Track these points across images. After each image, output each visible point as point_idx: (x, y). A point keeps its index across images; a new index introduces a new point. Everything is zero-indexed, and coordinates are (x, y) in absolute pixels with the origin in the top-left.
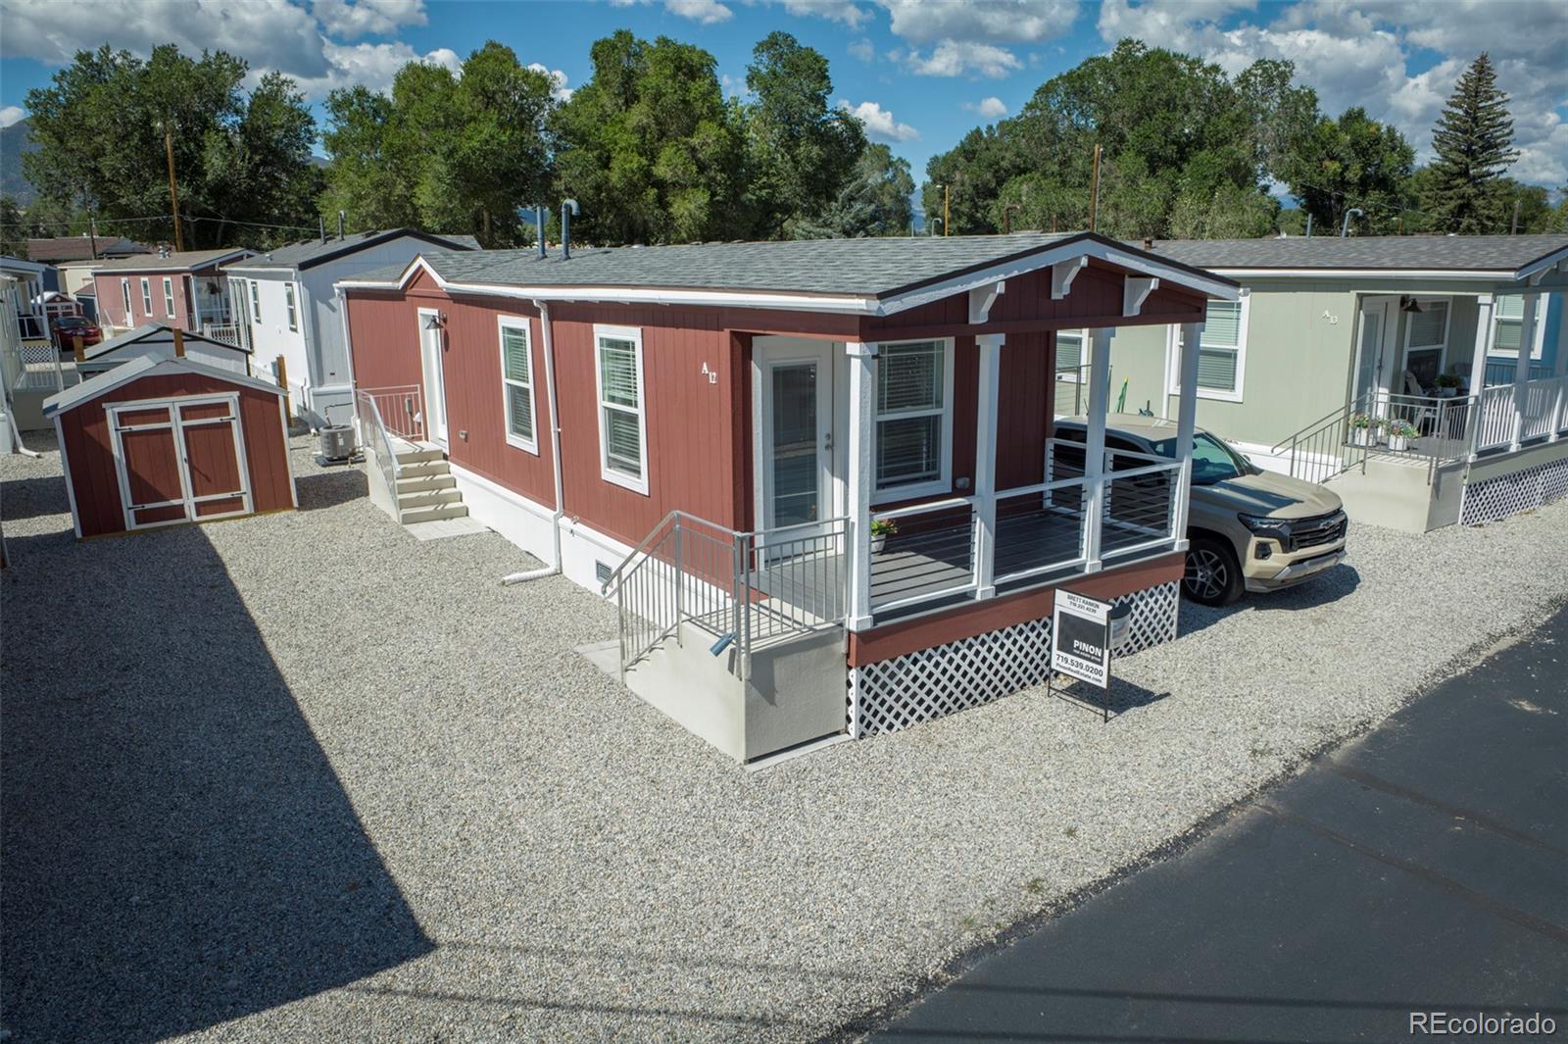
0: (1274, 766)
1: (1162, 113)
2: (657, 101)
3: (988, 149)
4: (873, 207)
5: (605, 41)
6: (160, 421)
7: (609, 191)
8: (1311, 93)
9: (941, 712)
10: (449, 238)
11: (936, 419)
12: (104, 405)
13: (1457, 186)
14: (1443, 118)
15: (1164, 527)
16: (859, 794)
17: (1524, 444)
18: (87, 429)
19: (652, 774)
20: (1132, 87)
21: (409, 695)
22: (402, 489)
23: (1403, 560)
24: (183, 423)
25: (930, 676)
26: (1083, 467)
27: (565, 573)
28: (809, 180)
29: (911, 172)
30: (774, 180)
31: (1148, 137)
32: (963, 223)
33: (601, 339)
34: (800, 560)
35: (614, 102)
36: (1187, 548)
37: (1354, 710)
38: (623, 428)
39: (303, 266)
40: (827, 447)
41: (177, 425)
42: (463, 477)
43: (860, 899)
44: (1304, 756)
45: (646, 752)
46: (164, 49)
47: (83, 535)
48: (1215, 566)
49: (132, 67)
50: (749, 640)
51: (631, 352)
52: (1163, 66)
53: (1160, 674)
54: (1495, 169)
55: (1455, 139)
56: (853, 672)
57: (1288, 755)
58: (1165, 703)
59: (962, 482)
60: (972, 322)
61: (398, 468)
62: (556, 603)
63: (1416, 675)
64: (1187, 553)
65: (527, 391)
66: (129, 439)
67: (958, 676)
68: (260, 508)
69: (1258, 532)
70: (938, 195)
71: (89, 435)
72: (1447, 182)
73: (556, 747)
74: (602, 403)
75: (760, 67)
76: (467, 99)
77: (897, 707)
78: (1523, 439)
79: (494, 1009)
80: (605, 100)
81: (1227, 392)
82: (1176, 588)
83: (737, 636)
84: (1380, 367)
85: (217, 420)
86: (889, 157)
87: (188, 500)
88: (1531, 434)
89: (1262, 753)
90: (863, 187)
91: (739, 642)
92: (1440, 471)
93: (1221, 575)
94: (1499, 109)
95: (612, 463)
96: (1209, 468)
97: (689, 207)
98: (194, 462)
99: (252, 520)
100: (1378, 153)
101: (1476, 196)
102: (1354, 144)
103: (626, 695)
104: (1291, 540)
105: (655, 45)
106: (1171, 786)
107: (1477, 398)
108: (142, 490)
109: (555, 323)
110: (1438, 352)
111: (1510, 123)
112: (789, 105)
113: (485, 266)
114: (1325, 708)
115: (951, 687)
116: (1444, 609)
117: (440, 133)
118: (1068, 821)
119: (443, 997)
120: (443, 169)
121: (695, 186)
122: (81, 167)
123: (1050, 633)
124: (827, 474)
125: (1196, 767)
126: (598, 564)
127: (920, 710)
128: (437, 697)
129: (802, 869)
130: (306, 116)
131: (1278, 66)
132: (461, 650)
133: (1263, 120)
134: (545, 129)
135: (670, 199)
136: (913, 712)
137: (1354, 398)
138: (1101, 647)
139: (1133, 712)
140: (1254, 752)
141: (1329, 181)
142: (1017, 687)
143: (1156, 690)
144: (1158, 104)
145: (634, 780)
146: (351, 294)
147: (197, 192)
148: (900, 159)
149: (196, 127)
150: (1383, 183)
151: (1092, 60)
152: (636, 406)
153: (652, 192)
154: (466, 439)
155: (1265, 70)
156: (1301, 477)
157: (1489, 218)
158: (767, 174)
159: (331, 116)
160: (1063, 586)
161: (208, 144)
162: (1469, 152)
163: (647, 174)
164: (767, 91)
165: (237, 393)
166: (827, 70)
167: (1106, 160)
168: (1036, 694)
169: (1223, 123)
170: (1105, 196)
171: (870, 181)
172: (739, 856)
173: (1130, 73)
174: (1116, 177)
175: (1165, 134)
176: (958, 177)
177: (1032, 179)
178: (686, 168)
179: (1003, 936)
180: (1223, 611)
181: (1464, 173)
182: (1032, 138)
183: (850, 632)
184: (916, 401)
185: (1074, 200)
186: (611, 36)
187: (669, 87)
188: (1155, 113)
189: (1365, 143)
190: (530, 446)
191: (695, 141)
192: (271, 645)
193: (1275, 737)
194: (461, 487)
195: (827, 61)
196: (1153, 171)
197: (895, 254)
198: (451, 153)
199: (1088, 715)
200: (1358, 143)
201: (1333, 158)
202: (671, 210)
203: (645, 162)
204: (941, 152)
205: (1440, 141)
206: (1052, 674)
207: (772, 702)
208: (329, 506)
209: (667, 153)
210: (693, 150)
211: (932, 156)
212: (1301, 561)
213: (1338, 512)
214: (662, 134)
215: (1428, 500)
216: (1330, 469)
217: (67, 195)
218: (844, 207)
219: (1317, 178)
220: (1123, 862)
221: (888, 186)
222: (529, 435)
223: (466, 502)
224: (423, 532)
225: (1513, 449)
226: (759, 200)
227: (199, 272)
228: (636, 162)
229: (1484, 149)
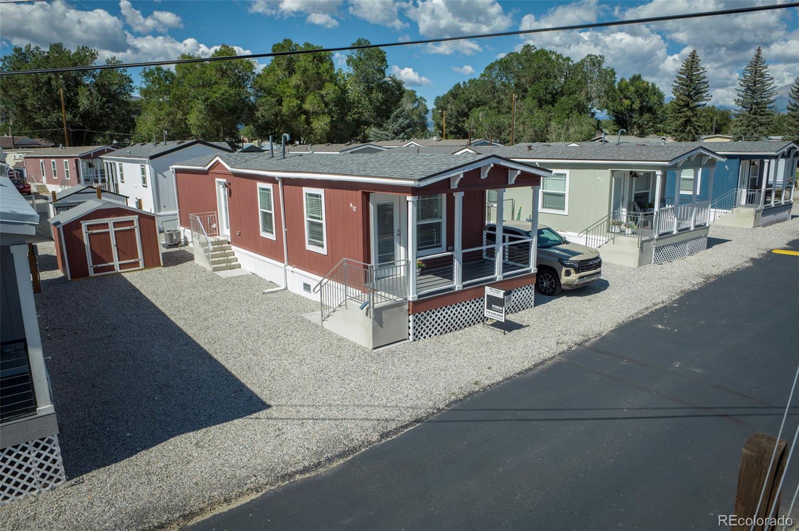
0: (565, 347)
1: (544, 79)
2: (305, 73)
3: (463, 93)
4: (408, 121)
5: (279, 44)
6: (104, 228)
7: (282, 116)
8: (612, 70)
9: (444, 332)
10: (215, 143)
11: (440, 223)
12: (81, 222)
13: (684, 112)
14: (677, 79)
15: (527, 262)
16: (414, 358)
17: (679, 231)
18: (74, 232)
19: (338, 354)
20: (530, 67)
21: (236, 334)
22: (213, 257)
23: (627, 278)
24: (114, 229)
25: (439, 318)
26: (495, 241)
27: (289, 289)
28: (377, 109)
29: (426, 104)
30: (360, 110)
31: (538, 91)
32: (452, 129)
33: (306, 194)
34: (387, 278)
35: (283, 73)
36: (536, 272)
37: (597, 329)
38: (316, 229)
39: (152, 158)
40: (398, 235)
41: (112, 230)
42: (238, 251)
43: (416, 388)
44: (576, 344)
45: (334, 347)
46: (56, 45)
47: (71, 278)
48: (550, 280)
49: (41, 54)
50: (373, 304)
51: (319, 199)
52: (545, 57)
53: (526, 319)
54: (702, 103)
55: (683, 89)
56: (411, 316)
57: (570, 344)
58: (527, 329)
59: (450, 248)
60: (452, 188)
61: (211, 247)
62: (288, 300)
63: (622, 317)
64: (537, 274)
65: (271, 214)
66: (91, 236)
67: (449, 319)
68: (146, 266)
69: (566, 266)
70: (439, 115)
71: (75, 236)
72: (679, 110)
73: (300, 348)
74: (306, 219)
75: (353, 55)
76: (213, 72)
77: (427, 330)
78: (679, 229)
79: (296, 421)
80: (279, 72)
81: (561, 211)
82: (533, 287)
83: (369, 302)
84: (623, 200)
85: (129, 228)
86: (416, 96)
87: (116, 263)
88: (682, 227)
89: (560, 343)
90: (403, 111)
91: (370, 305)
92: (642, 242)
93: (552, 283)
94: (702, 75)
95: (310, 243)
96: (549, 242)
97: (321, 124)
98: (119, 247)
99: (143, 271)
100: (647, 96)
101: (693, 116)
102: (636, 91)
103: (323, 330)
104: (579, 269)
105: (303, 47)
106: (526, 354)
107: (657, 212)
108: (97, 259)
109: (284, 186)
110: (648, 193)
111: (707, 82)
112: (367, 74)
113: (246, 161)
114: (586, 329)
115: (447, 323)
116: (639, 295)
117: (201, 90)
118: (489, 365)
119: (278, 419)
120: (202, 107)
121: (324, 114)
122: (15, 104)
123: (484, 303)
124: (398, 245)
125: (536, 348)
126: (304, 284)
127: (436, 331)
128: (248, 334)
129: (396, 380)
130: (129, 79)
131: (597, 57)
132: (253, 318)
133: (591, 83)
134: (251, 87)
135: (311, 120)
136: (433, 332)
137: (612, 211)
138: (502, 307)
139: (515, 332)
140: (558, 343)
141: (625, 109)
142: (472, 324)
143: (524, 324)
144: (542, 75)
145: (332, 356)
146: (177, 171)
147: (75, 116)
148: (421, 97)
149: (73, 84)
150: (650, 110)
151: (511, 54)
152: (322, 220)
153: (303, 117)
154: (240, 235)
155: (591, 59)
156: (590, 246)
157: (699, 126)
158: (357, 107)
159: (144, 80)
160: (488, 285)
161: (80, 93)
162: (689, 96)
163: (300, 108)
164: (356, 67)
165: (138, 216)
166: (385, 57)
167: (519, 101)
168: (479, 326)
169: (572, 85)
170: (518, 118)
171: (406, 108)
172: (373, 377)
173: (529, 60)
174: (524, 109)
175: (546, 89)
176: (449, 106)
177: (484, 110)
178: (319, 106)
179: (465, 397)
180: (554, 297)
181: (687, 105)
182: (484, 90)
183: (409, 302)
184: (432, 217)
185: (504, 120)
186: (281, 42)
187: (310, 66)
188: (541, 79)
189: (641, 91)
190: (273, 237)
191: (323, 92)
192: (172, 319)
193: (566, 339)
194: (236, 255)
195: (385, 53)
196: (540, 107)
197: (423, 162)
198: (207, 99)
199: (499, 332)
200: (638, 91)
201: (627, 98)
202: (312, 125)
203: (299, 102)
204: (441, 95)
205: (676, 90)
206: (484, 319)
207: (382, 327)
208: (175, 265)
209: (310, 98)
210: (322, 97)
211: (437, 96)
212: (583, 277)
213: (597, 258)
214: (307, 88)
215: (638, 253)
216: (601, 242)
217: (7, 118)
218: (394, 121)
219: (619, 108)
220: (507, 376)
221: (415, 111)
222: (272, 233)
223: (239, 262)
224: (223, 274)
225: (674, 233)
226: (354, 120)
227: (84, 157)
228: (295, 102)
229: (696, 94)
